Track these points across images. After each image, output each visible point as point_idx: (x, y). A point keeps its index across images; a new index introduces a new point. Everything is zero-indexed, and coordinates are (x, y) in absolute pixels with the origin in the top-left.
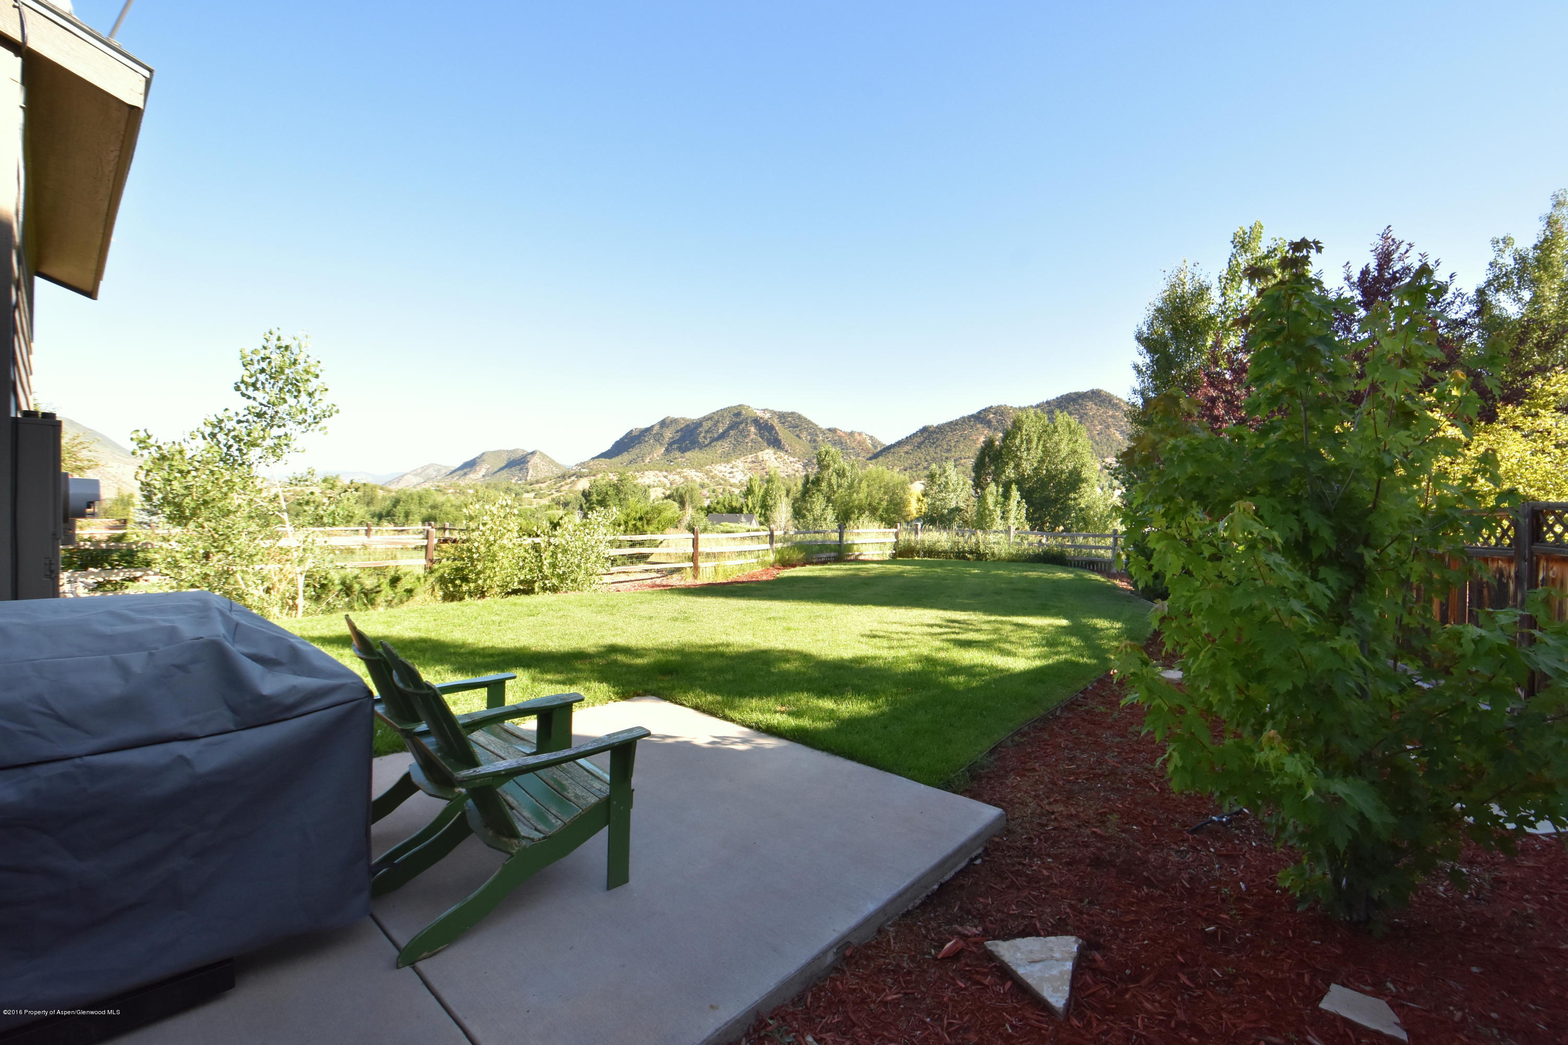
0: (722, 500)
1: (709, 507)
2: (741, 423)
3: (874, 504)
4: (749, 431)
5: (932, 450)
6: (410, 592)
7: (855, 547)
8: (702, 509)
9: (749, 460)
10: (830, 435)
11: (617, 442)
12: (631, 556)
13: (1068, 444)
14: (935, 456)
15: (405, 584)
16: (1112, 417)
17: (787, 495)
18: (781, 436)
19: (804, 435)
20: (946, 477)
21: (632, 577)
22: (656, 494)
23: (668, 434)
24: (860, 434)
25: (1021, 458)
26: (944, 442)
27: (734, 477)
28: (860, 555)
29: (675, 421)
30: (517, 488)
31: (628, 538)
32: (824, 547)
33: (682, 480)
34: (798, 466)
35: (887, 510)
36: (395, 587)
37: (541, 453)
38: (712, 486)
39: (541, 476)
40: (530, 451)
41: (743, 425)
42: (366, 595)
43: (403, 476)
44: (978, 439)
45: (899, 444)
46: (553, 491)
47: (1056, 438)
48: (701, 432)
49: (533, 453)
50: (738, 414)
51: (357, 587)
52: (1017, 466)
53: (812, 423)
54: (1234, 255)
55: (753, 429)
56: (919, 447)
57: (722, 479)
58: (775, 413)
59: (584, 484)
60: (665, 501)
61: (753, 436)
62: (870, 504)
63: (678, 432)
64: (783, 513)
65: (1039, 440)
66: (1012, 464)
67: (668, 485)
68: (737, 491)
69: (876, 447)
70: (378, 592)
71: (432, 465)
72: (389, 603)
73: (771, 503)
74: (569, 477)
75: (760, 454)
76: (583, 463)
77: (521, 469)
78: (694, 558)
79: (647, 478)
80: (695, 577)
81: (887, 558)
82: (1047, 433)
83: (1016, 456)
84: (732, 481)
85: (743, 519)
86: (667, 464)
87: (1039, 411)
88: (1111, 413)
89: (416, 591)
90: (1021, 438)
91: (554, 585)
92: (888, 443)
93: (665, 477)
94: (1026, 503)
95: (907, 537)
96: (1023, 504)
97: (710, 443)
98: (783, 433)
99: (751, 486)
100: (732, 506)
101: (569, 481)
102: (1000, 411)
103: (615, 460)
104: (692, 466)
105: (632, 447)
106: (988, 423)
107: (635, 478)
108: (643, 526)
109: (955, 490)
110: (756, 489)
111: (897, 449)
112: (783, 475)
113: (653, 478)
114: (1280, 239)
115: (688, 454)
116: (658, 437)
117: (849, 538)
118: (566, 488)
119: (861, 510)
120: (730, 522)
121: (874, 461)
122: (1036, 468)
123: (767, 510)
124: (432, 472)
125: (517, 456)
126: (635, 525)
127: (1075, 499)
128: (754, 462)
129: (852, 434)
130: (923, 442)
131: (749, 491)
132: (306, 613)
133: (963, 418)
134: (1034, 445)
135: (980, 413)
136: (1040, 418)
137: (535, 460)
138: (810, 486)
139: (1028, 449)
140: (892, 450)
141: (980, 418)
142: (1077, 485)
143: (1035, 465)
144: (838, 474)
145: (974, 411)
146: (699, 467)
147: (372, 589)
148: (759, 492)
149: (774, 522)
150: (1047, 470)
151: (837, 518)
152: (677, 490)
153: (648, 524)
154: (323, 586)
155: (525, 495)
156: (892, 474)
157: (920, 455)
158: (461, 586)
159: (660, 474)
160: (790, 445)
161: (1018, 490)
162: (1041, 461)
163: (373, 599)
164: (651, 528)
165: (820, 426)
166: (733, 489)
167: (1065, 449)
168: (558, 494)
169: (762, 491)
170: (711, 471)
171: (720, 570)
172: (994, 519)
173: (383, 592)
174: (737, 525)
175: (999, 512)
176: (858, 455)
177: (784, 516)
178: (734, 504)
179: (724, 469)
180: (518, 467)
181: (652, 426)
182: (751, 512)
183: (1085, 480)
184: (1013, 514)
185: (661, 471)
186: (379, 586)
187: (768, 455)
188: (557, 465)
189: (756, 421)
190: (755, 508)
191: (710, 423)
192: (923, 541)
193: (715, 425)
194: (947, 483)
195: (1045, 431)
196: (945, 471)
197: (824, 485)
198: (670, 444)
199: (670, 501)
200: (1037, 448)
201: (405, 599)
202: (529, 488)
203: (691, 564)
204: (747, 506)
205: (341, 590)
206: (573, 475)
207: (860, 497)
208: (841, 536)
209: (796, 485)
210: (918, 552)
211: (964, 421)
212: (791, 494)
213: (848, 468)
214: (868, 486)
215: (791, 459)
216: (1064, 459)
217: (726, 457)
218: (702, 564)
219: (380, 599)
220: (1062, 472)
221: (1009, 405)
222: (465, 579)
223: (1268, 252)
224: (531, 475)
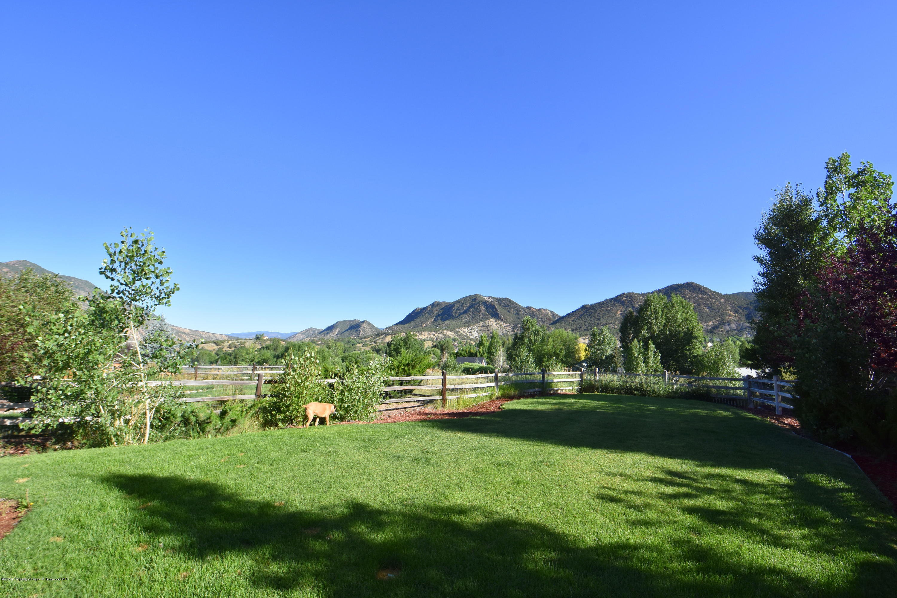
0: (465, 349)
1: (457, 352)
2: (477, 304)
3: (558, 352)
4: (481, 309)
5: (588, 319)
6: (234, 421)
7: (554, 385)
8: (453, 354)
9: (481, 325)
10: (527, 311)
11: (408, 316)
12: (400, 391)
13: (682, 315)
14: (591, 322)
15: (231, 415)
16: (702, 298)
17: (503, 346)
18: (499, 311)
19: (512, 311)
20: (604, 336)
21: (400, 406)
22: (428, 345)
23: (436, 311)
24: (545, 310)
25: (651, 324)
26: (596, 314)
27: (472, 335)
28: (557, 390)
29: (439, 304)
30: (353, 341)
31: (398, 378)
32: (532, 384)
33: (443, 337)
34: (509, 328)
35: (566, 356)
36: (224, 418)
37: (368, 322)
38: (460, 340)
39: (366, 335)
40: (361, 320)
41: (478, 305)
42: (200, 424)
43: (296, 334)
44: (617, 312)
45: (569, 315)
46: (373, 343)
47: (674, 311)
48: (454, 310)
49: (363, 322)
50: (475, 299)
51: (193, 419)
52: (649, 329)
53: (517, 304)
54: (829, 177)
55: (483, 308)
56: (581, 317)
57: (465, 336)
58: (495, 298)
59: (388, 339)
60: (433, 349)
61: (483, 312)
62: (554, 352)
63: (441, 309)
64: (501, 357)
65: (663, 312)
66: (646, 328)
67: (435, 339)
68: (474, 343)
69: (554, 318)
70: (208, 423)
71: (311, 328)
72: (218, 431)
73: (494, 350)
74: (382, 335)
75: (487, 322)
76: (389, 327)
77: (357, 331)
78: (443, 392)
79: (425, 335)
80: (443, 406)
81: (575, 393)
82: (668, 307)
83: (649, 322)
84: (471, 337)
85: (477, 361)
86: (434, 328)
87: (661, 294)
88: (700, 296)
89: (238, 421)
90: (651, 311)
91: (341, 415)
92: (562, 315)
93: (434, 335)
94: (660, 352)
95: (589, 378)
96: (658, 353)
97: (459, 316)
98: (500, 310)
99: (482, 340)
100: (470, 352)
101: (381, 337)
102: (630, 296)
103: (407, 325)
104: (448, 329)
105: (416, 318)
106: (623, 303)
107: (415, 335)
108: (409, 369)
109: (609, 344)
110: (485, 343)
111: (567, 319)
112: (500, 334)
113: (427, 336)
114: (867, 162)
115: (447, 322)
116: (430, 313)
117: (548, 378)
118: (380, 341)
119: (550, 356)
120: (469, 362)
121: (553, 326)
122: (662, 330)
123: (491, 355)
124: (310, 332)
125: (355, 323)
126: (404, 369)
127: (689, 350)
128: (483, 326)
129: (540, 310)
130: (583, 314)
131: (481, 344)
132: (151, 440)
133: (607, 300)
134: (660, 315)
135: (617, 297)
136: (662, 299)
137: (364, 325)
138: (518, 340)
139: (656, 318)
140: (564, 319)
141: (618, 300)
142: (691, 340)
143: (661, 328)
144: (535, 334)
145: (614, 296)
146: (452, 330)
147: (204, 421)
148: (486, 344)
149: (496, 362)
150: (670, 331)
151: (535, 361)
152: (440, 342)
153: (413, 368)
154: (167, 419)
155: (358, 345)
156: (567, 334)
157: (582, 322)
158: (276, 415)
159: (431, 333)
160: (504, 317)
161: (654, 344)
162: (665, 326)
163: (204, 428)
164: (415, 371)
165: (522, 306)
166: (472, 342)
167: (680, 317)
168: (375, 345)
169: (488, 343)
170: (459, 332)
171: (461, 401)
172: (639, 363)
173: (213, 422)
174: (473, 364)
175: (641, 358)
176: (544, 322)
177: (501, 359)
178: (472, 351)
179: (466, 331)
180: (355, 330)
181: (427, 307)
182: (482, 356)
183: (696, 338)
184: (652, 359)
185: (431, 331)
186: (209, 418)
187: (492, 322)
188: (376, 328)
189: (485, 303)
190: (484, 353)
191: (459, 305)
192: (601, 381)
193: (462, 306)
194: (604, 339)
195: (666, 307)
196: (602, 332)
197: (526, 340)
198: (437, 317)
199: (436, 349)
200: (662, 317)
201: (230, 427)
202: (360, 341)
203: (441, 397)
204: (480, 352)
205: (181, 421)
206: (384, 334)
207: (549, 347)
208: (544, 377)
209: (508, 340)
210: (597, 388)
211: (608, 302)
212: (505, 345)
213: (540, 330)
214: (553, 341)
215: (505, 324)
216: (680, 325)
217: (468, 324)
218: (449, 397)
219: (210, 427)
220: (679, 332)
221: (635, 292)
222: (279, 411)
223: (858, 172)
224: (362, 334)
